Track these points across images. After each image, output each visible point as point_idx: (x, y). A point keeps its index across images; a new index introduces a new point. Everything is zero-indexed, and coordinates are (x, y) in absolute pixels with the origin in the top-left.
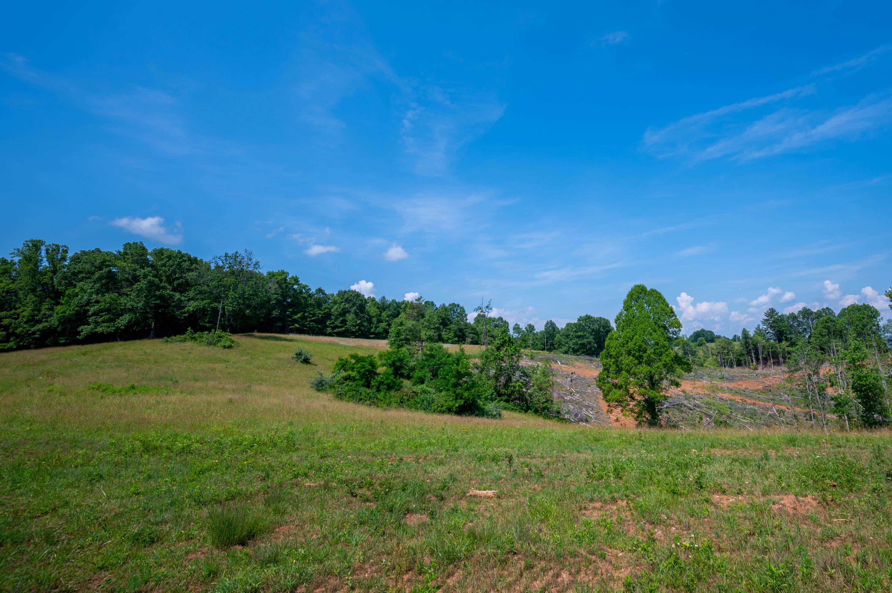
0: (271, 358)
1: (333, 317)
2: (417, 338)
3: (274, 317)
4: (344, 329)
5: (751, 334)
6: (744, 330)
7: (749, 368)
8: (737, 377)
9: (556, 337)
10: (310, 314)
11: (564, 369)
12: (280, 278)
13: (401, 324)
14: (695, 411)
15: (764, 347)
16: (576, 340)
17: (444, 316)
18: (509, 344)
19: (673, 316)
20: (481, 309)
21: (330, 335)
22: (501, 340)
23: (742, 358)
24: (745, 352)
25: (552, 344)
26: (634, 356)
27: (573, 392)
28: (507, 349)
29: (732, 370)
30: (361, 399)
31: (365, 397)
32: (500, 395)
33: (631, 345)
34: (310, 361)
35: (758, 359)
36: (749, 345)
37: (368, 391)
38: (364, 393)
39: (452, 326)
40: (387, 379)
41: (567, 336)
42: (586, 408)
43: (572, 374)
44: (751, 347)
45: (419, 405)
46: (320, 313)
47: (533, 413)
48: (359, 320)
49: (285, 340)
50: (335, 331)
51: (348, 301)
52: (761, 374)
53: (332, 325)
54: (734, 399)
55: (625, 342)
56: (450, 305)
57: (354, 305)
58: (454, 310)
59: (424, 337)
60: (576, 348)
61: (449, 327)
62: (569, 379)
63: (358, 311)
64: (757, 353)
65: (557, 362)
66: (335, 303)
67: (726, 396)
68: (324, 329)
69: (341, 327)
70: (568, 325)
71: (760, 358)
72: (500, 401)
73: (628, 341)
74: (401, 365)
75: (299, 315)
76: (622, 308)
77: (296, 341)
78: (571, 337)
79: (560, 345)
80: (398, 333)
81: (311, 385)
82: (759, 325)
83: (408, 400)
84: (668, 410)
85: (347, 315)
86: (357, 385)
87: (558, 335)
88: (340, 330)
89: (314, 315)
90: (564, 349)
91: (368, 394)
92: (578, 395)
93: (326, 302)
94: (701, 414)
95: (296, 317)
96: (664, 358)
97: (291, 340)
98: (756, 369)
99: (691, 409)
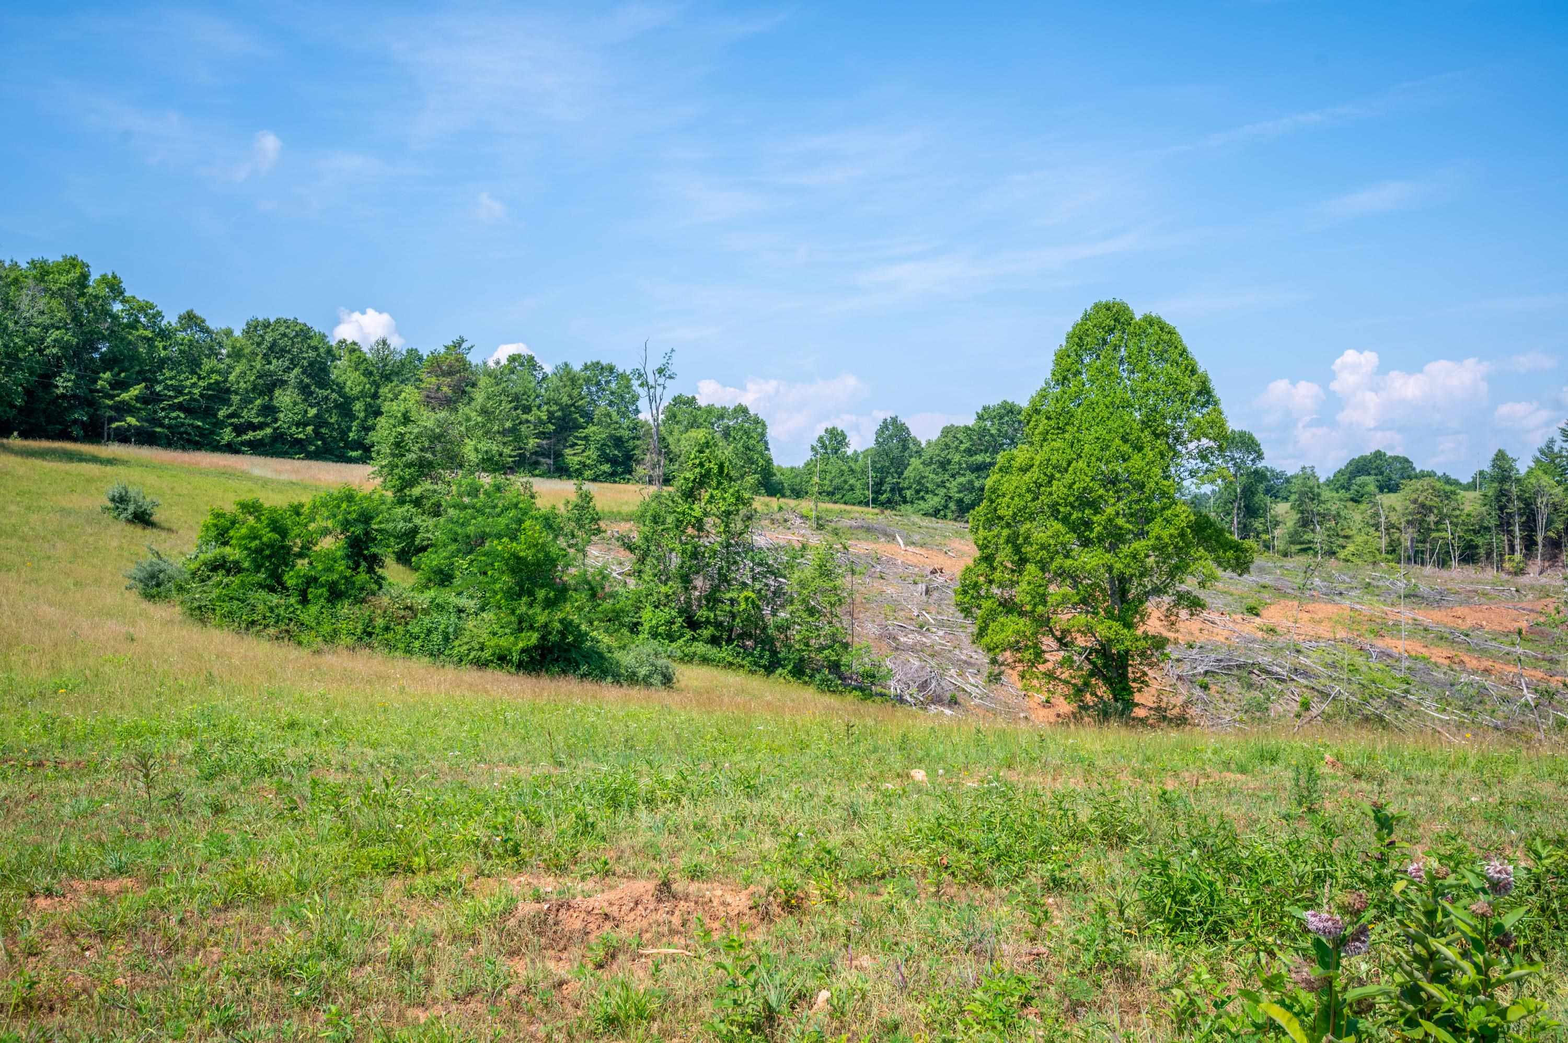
0: (40, 508)
1: (235, 399)
2: (454, 461)
3: (63, 396)
4: (269, 431)
5: (1523, 466)
6: (1501, 456)
7: (1500, 568)
8: (1456, 593)
9: (910, 468)
10: (167, 387)
11: (913, 560)
12: (63, 279)
13: (406, 419)
14: (1292, 686)
15: (1555, 508)
16: (970, 476)
17: (565, 400)
18: (719, 483)
19: (1208, 402)
20: (640, 375)
21: (231, 449)
22: (697, 470)
23: (1479, 541)
24: (1492, 522)
25: (897, 489)
26: (1065, 520)
27: (926, 622)
28: (712, 496)
29: (1444, 573)
30: (253, 623)
31: (264, 618)
32: (693, 624)
33: (1058, 488)
34: (155, 518)
35: (1530, 544)
36: (1509, 500)
37: (274, 599)
38: (261, 607)
39: (591, 429)
40: (330, 570)
41: (944, 465)
42: (961, 668)
43: (934, 572)
44: (1515, 506)
45: (417, 644)
46: (194, 386)
47: (789, 677)
48: (311, 406)
49: (95, 459)
50: (245, 437)
51: (275, 351)
52: (1532, 588)
53: (235, 420)
54: (1427, 655)
55: (1043, 479)
56: (586, 368)
57: (294, 363)
58: (598, 384)
59: (473, 457)
60: (967, 500)
61: (582, 433)
62: (922, 587)
63: (307, 380)
64: (1530, 526)
65: (894, 539)
66: (237, 354)
67: (1399, 645)
68: (212, 433)
69: (261, 426)
70: (946, 431)
71: (1539, 539)
72: (694, 639)
73: (1052, 477)
74: (367, 533)
75: (135, 391)
76: (1049, 376)
77: (125, 463)
78: (953, 467)
79: (921, 491)
80: (397, 445)
81: (128, 582)
82: (1552, 441)
83: (387, 629)
84: (1207, 679)
85: (277, 392)
86: (243, 585)
87: (915, 462)
88: (260, 434)
89: (179, 391)
90: (934, 501)
91: (271, 610)
92: (941, 633)
93: (213, 353)
94: (1307, 694)
95: (125, 396)
96: (1155, 528)
97: (110, 462)
98: (1520, 572)
99: (1280, 680)
